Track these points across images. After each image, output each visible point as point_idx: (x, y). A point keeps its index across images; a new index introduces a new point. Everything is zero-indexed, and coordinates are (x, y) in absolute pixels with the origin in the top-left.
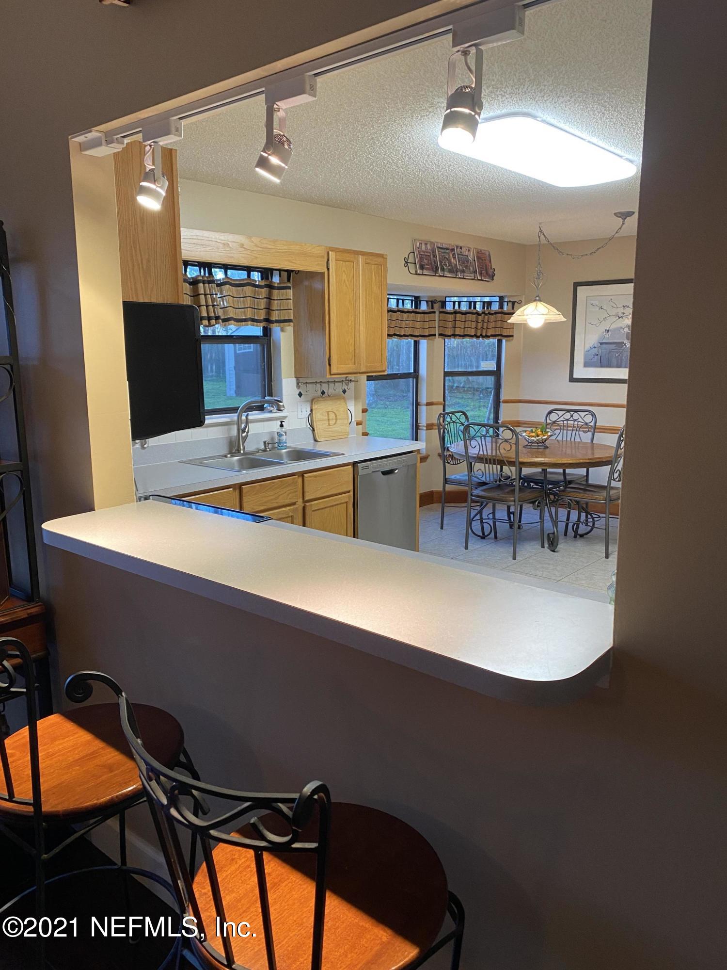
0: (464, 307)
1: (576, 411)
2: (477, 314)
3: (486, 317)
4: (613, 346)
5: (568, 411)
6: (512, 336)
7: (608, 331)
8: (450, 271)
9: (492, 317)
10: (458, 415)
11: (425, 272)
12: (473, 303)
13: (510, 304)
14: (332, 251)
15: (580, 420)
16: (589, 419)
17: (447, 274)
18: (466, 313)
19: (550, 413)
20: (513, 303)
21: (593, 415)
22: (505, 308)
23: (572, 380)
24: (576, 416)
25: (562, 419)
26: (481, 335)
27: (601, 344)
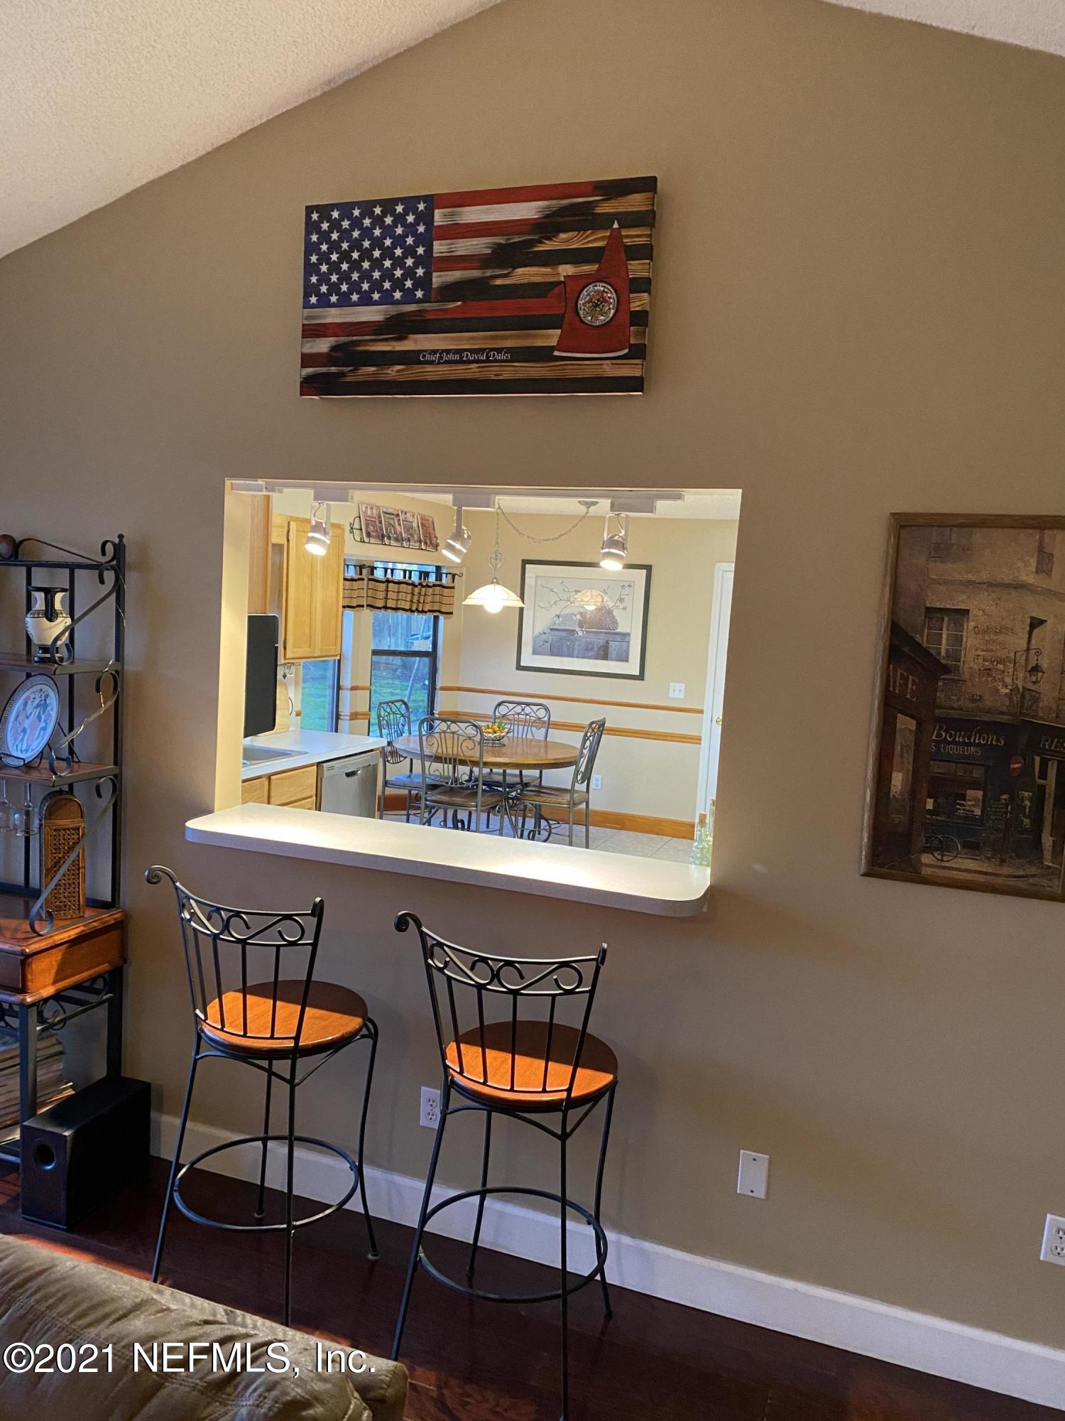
0: (399, 576)
1: (528, 704)
2: (413, 585)
3: (424, 589)
4: (564, 634)
5: (519, 704)
6: (451, 613)
7: (559, 616)
8: (397, 540)
9: (431, 590)
10: (398, 704)
11: (372, 540)
12: (407, 572)
13: (450, 576)
14: (294, 521)
15: (532, 714)
16: (542, 713)
17: (393, 543)
18: (399, 583)
19: (499, 704)
20: (454, 576)
21: (547, 709)
22: (444, 581)
23: (519, 667)
24: (528, 710)
25: (512, 712)
26: (417, 609)
27: (551, 629)
